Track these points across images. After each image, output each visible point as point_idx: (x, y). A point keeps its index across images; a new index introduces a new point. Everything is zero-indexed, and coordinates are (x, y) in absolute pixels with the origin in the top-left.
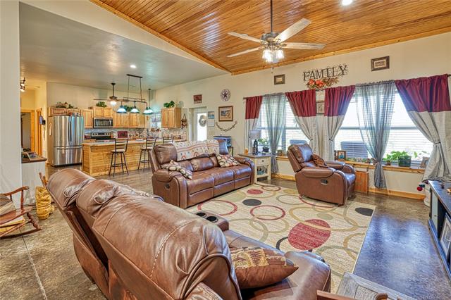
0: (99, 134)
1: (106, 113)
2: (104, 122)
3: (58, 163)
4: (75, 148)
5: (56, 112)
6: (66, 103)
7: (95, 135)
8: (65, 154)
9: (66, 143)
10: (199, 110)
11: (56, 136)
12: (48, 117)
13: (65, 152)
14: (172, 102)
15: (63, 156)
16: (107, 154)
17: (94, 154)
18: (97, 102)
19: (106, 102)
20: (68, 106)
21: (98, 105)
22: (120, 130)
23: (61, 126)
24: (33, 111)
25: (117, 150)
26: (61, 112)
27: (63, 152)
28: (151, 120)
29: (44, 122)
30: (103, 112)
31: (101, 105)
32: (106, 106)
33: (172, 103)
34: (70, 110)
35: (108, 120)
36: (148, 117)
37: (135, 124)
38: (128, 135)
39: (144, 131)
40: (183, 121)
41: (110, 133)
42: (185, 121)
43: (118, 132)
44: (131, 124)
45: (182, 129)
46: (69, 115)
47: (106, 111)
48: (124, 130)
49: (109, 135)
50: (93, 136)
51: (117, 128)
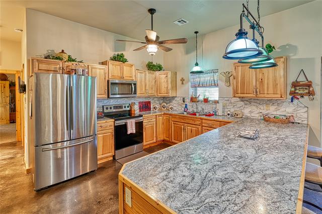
0: (116, 107)
5: (43, 66)
6: (63, 52)
7: (109, 110)
8: (62, 158)
12: (30, 77)
13: (62, 153)
14: (269, 47)
18: (112, 54)
19: (127, 55)
20: (66, 57)
21: (114, 59)
22: (141, 100)
24: (18, 72)
26: (52, 67)
27: (59, 156)
28: (189, 84)
29: (24, 88)
30: (122, 70)
31: (119, 58)
32: (126, 61)
33: (270, 49)
34: (70, 63)
35: (131, 84)
36: (182, 80)
37: (163, 90)
38: (152, 107)
39: (174, 102)
40: (299, 86)
41: (131, 106)
42: (309, 85)
43: (140, 103)
44: (158, 89)
45: (292, 101)
46: (69, 73)
47: (126, 69)
48: (147, 100)
49: (128, 109)
50: (106, 111)
51: (139, 97)
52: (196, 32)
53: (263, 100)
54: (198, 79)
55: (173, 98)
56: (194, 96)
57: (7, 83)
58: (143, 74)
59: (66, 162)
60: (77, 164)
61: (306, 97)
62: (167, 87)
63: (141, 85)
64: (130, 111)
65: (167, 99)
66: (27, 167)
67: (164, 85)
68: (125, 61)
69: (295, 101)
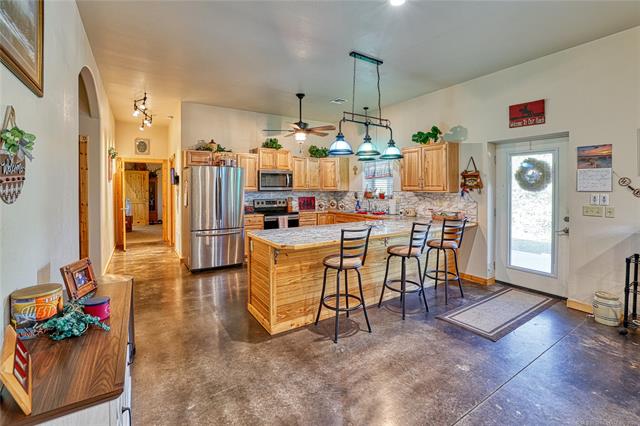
1: (281, 161)
2: (278, 178)
3: (200, 265)
4: (227, 234)
5: (196, 158)
6: (212, 142)
8: (210, 245)
9: (211, 223)
10: (519, 147)
11: (195, 207)
12: (184, 169)
13: (210, 241)
14: (435, 130)
15: (206, 250)
16: (311, 268)
17: (280, 268)
18: (264, 138)
19: (281, 139)
20: (215, 148)
21: (266, 145)
22: (302, 195)
23: (204, 187)
24: (165, 161)
25: (346, 262)
26: (203, 159)
27: (208, 243)
28: (363, 174)
29: (177, 179)
30: (275, 158)
31: (271, 145)
32: (280, 147)
33: (436, 132)
34: (219, 154)
35: (285, 175)
36: (355, 169)
37: (330, 182)
38: (316, 204)
39: (346, 198)
40: (468, 176)
41: (286, 201)
42: (476, 176)
43: (299, 198)
44: (323, 182)
45: (462, 195)
46: (218, 165)
47: (280, 157)
48: (310, 195)
49: (284, 205)
50: (257, 206)
51: (299, 191)
52: (366, 108)
53: (436, 194)
54: (372, 168)
55: (346, 192)
56: (369, 191)
57: (147, 173)
58: (303, 163)
59: (214, 250)
60: (225, 254)
61: (475, 190)
62: (335, 179)
63: (300, 176)
64: (286, 208)
65: (337, 195)
66: (181, 257)
67: (330, 176)
68: (278, 147)
69: (466, 195)
